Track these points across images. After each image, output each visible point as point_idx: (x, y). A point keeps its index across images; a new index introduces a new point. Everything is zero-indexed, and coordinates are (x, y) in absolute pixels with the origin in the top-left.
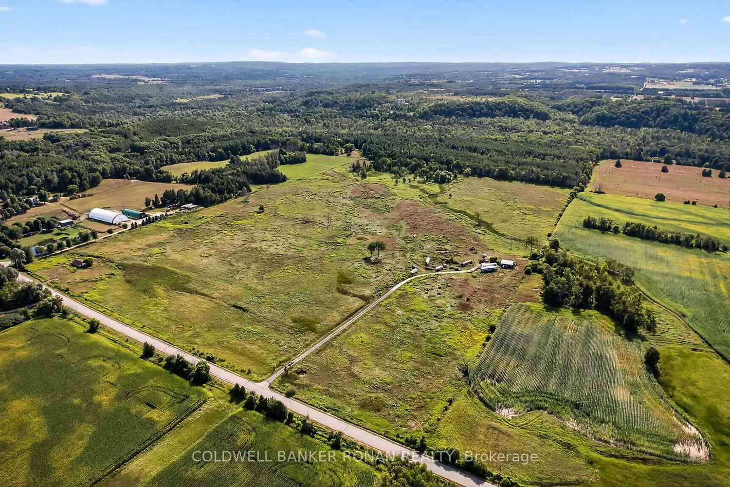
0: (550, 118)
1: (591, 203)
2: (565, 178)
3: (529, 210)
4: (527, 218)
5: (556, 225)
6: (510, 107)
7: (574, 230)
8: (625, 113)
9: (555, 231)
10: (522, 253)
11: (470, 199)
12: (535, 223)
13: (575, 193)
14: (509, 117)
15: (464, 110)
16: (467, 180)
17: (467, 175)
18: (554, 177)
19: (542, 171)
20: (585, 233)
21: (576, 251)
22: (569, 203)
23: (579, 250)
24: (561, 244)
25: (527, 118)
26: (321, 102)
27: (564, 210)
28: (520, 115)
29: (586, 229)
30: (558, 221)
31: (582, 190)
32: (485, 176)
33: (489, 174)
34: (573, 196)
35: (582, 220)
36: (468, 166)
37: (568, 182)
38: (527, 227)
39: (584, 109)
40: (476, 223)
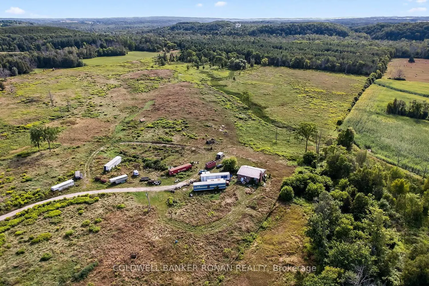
0: (348, 36)
1: (392, 88)
2: (362, 66)
3: (319, 93)
4: (313, 102)
5: (349, 110)
6: (318, 28)
7: (374, 117)
8: (410, 29)
9: (348, 117)
10: (290, 151)
11: (254, 82)
12: (322, 107)
13: (372, 79)
14: (317, 34)
15: (282, 30)
16: (262, 68)
17: (265, 65)
18: (350, 65)
19: (337, 60)
20: (392, 121)
21: (381, 149)
22: (365, 88)
23: (384, 148)
24: (356, 136)
25: (331, 35)
26: (183, 27)
27: (360, 95)
28: (325, 33)
29: (391, 116)
30: (352, 106)
31: (380, 77)
32: (281, 66)
33: (284, 64)
34: (371, 82)
35: (385, 105)
36: (266, 57)
37: (364, 70)
38: (310, 112)
39: (376, 30)
40: (247, 106)
